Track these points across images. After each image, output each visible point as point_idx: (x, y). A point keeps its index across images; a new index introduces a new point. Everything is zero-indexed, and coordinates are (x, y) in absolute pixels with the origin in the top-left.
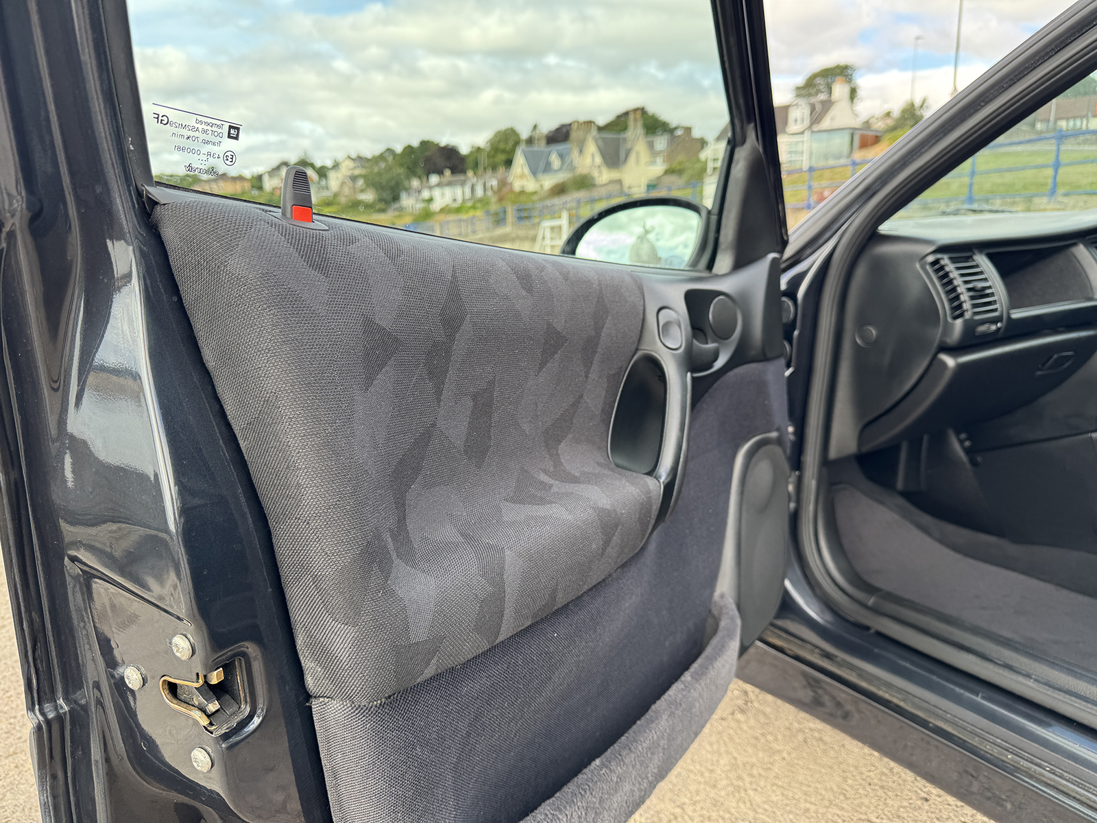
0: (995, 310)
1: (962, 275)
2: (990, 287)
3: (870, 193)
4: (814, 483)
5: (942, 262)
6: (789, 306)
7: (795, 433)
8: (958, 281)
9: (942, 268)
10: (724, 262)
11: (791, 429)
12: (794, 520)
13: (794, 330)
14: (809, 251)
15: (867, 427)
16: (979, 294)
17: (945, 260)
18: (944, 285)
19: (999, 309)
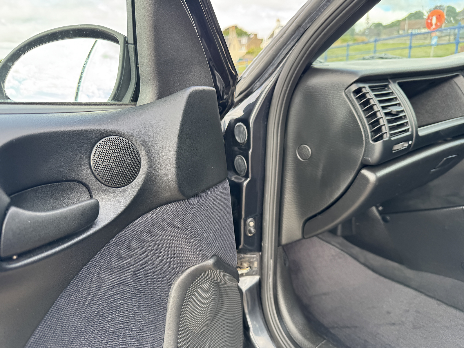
0: (408, 130)
1: (381, 102)
2: (402, 111)
5: (364, 91)
6: (244, 128)
7: (255, 227)
8: (378, 107)
9: (364, 96)
11: (252, 224)
13: (249, 148)
15: (308, 222)
16: (395, 117)
17: (366, 88)
18: (366, 111)
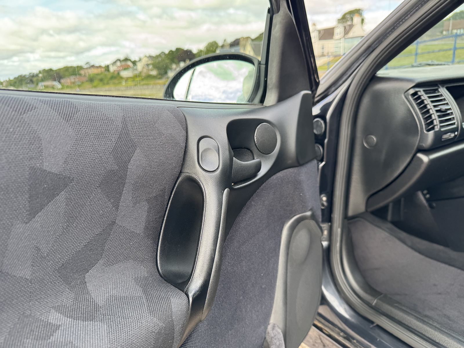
0: (454, 124)
1: (432, 102)
2: (450, 109)
3: (371, 49)
4: (339, 230)
5: (419, 94)
6: (321, 123)
7: (327, 201)
8: (430, 106)
9: (419, 97)
10: (271, 97)
11: (324, 199)
12: (328, 252)
13: (325, 138)
14: (333, 89)
15: (370, 198)
16: (444, 114)
17: (421, 92)
18: (421, 109)
19: (456, 123)
